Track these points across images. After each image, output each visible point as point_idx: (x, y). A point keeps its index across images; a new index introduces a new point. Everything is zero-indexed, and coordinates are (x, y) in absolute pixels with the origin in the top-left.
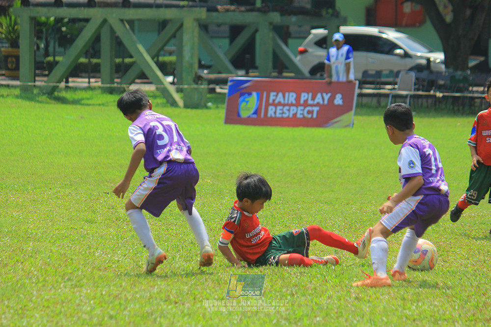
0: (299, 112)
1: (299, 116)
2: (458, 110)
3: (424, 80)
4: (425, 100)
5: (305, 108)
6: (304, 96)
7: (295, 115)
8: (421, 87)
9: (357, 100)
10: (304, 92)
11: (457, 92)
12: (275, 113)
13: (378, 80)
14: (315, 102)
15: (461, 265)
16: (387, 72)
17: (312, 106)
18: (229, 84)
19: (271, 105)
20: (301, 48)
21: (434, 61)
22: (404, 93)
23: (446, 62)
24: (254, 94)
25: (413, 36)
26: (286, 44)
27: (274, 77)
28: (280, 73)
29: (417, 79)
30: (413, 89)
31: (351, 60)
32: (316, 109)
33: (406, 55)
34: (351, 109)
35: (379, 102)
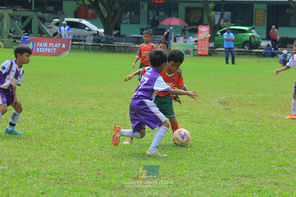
0: (48, 50)
1: (48, 52)
2: (109, 51)
3: (96, 39)
4: (96, 47)
5: (51, 49)
6: (50, 44)
7: (47, 51)
8: (95, 42)
9: (71, 46)
10: (50, 42)
11: (109, 44)
12: (39, 51)
13: (79, 39)
14: (55, 47)
15: (110, 109)
16: (82, 36)
17: (53, 48)
18: (21, 39)
19: (38, 47)
20: (50, 26)
21: (100, 32)
22: (89, 44)
23: (105, 33)
24: (31, 43)
25: (92, 23)
26: (44, 24)
27: (39, 37)
28: (41, 35)
29: (94, 39)
30: (92, 42)
31: (70, 31)
32: (55, 49)
33: (90, 30)
34: (69, 50)
35: (79, 47)
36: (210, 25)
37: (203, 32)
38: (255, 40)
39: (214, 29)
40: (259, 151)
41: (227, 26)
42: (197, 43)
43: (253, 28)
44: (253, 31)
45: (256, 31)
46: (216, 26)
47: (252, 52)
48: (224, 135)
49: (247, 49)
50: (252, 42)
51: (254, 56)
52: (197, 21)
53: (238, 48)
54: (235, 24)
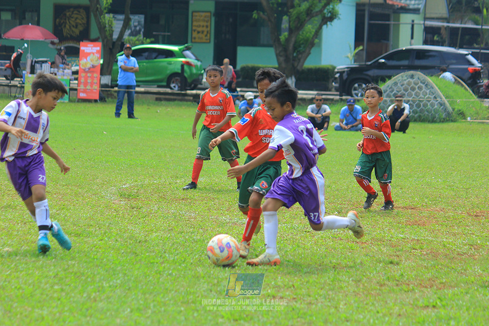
36: (103, 41)
37: (89, 54)
38: (190, 70)
39: (111, 49)
40: (195, 291)
41: (137, 42)
42: (76, 76)
43: (188, 49)
44: (188, 53)
45: (193, 54)
46: (114, 43)
47: (186, 95)
48: (126, 259)
49: (176, 90)
50: (186, 75)
51: (189, 103)
52: (77, 32)
53: (159, 87)
54: (153, 39)
